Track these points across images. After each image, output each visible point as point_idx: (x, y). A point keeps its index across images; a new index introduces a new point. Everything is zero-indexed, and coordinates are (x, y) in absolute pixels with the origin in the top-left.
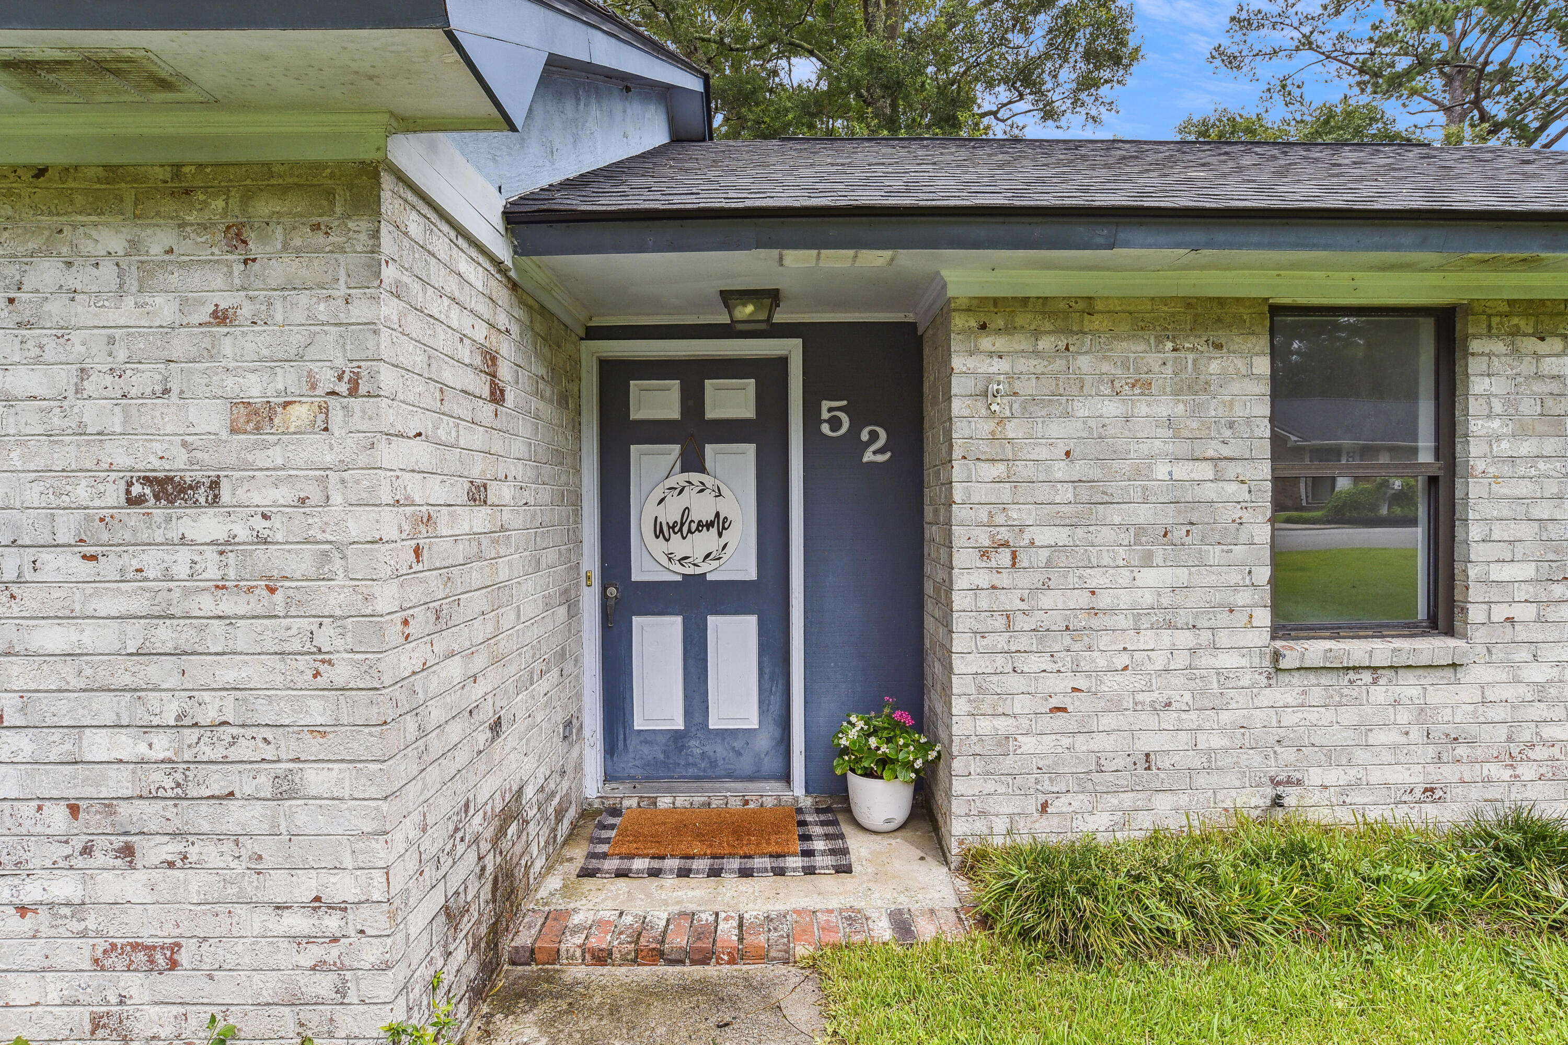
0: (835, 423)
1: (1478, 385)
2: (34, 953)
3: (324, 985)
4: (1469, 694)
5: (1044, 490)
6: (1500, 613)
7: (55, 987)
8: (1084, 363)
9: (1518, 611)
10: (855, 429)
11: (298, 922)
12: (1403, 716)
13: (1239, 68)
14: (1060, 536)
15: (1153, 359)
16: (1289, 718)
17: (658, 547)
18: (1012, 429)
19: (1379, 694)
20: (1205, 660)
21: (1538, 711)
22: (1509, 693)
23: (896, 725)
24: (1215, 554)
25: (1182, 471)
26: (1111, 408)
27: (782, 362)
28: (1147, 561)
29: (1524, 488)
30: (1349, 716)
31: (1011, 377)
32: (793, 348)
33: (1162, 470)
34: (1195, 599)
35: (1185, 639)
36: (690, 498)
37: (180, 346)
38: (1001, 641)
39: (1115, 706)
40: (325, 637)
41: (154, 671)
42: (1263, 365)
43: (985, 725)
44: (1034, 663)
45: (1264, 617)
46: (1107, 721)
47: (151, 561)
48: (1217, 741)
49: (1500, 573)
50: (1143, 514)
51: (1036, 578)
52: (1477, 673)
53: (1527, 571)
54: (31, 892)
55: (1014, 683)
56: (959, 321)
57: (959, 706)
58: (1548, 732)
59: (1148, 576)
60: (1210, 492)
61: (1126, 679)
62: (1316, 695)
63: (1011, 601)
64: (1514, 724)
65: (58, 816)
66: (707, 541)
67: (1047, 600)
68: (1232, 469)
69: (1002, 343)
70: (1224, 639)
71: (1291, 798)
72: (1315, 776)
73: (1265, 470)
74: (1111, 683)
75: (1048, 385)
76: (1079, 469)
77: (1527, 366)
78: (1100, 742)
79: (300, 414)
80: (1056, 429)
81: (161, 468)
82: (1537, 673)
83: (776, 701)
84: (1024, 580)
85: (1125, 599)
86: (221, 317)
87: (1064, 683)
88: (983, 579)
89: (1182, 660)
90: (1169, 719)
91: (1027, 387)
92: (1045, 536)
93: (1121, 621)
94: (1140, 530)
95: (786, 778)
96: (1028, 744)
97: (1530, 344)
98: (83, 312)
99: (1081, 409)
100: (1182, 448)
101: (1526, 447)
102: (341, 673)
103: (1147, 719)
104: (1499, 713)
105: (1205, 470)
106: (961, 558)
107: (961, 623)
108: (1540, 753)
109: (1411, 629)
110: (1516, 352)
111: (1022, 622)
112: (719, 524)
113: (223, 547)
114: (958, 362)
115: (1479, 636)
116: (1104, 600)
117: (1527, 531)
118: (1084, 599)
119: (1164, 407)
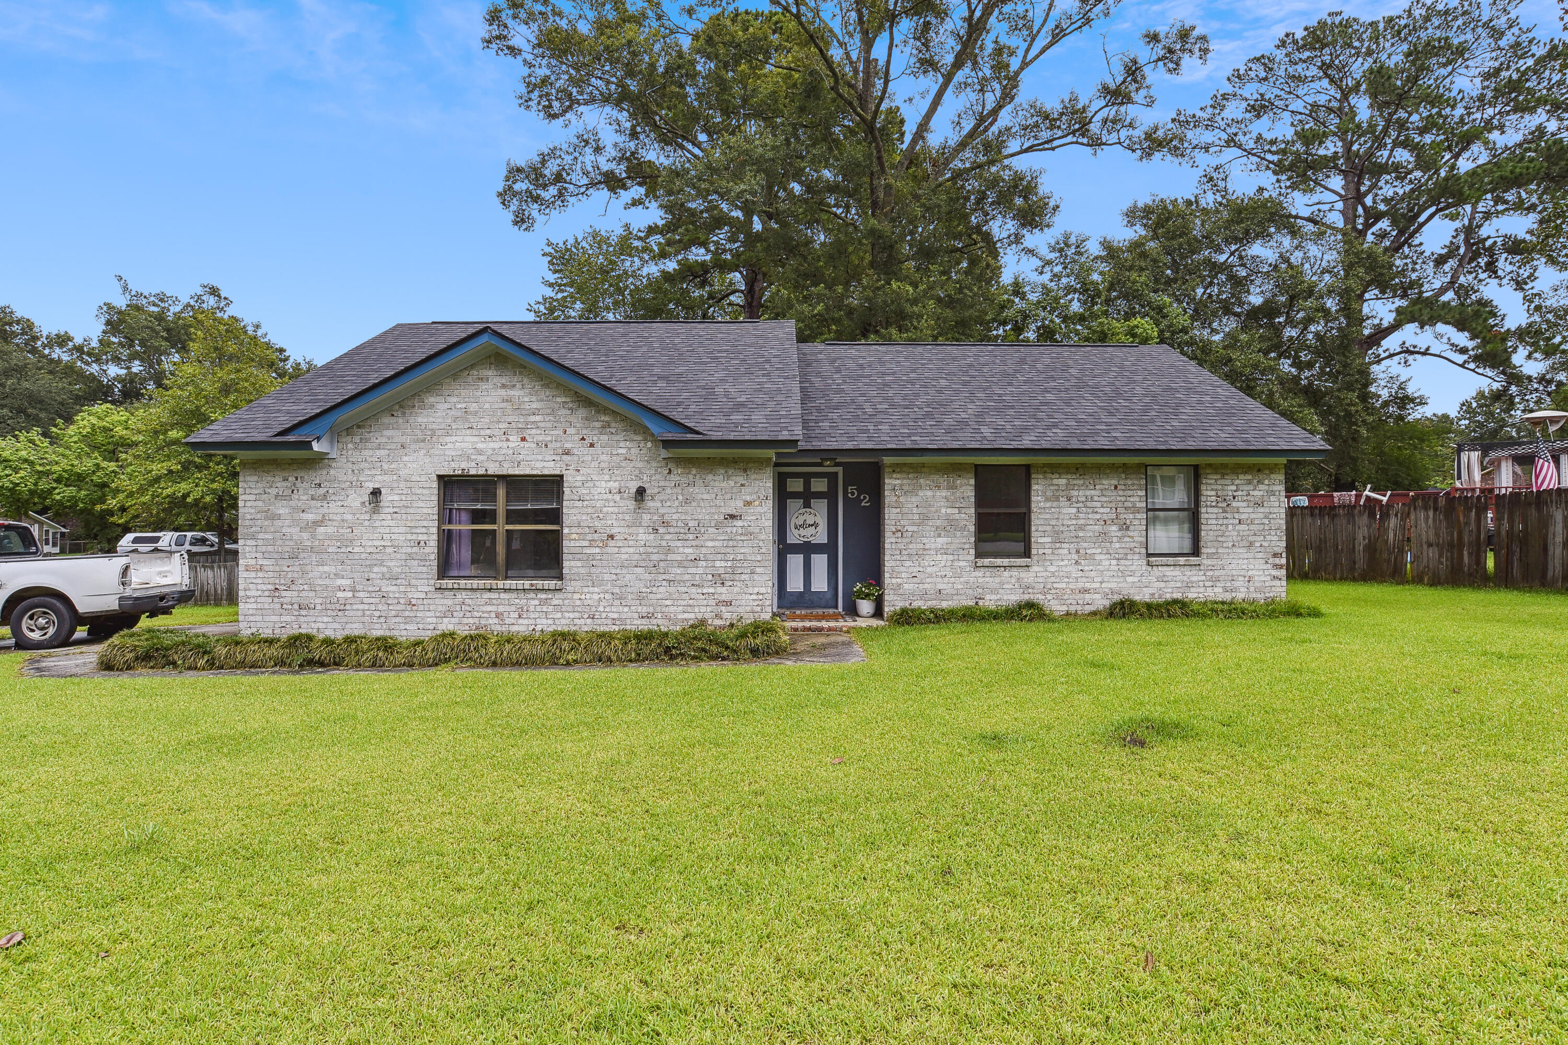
0: (853, 494)
1: (1034, 487)
2: (705, 602)
3: (759, 609)
4: (1032, 574)
5: (910, 517)
6: (1041, 552)
7: (709, 609)
8: (922, 481)
9: (1046, 551)
10: (859, 496)
11: (754, 597)
12: (1013, 580)
13: (1183, 155)
14: (915, 528)
15: (941, 480)
16: (980, 580)
17: (796, 532)
18: (901, 499)
19: (1006, 574)
20: (956, 564)
21: (1053, 579)
22: (1044, 574)
23: (871, 584)
24: (958, 534)
25: (949, 511)
26: (929, 493)
27: (836, 473)
28: (939, 536)
29: (1048, 516)
30: (997, 580)
31: (901, 485)
32: (840, 470)
33: (943, 511)
34: (953, 546)
35: (951, 557)
36: (806, 516)
37: (735, 490)
38: (898, 557)
39: (930, 576)
40: (761, 544)
41: (728, 550)
42: (972, 482)
43: (894, 581)
44: (908, 564)
45: (973, 552)
46: (928, 580)
47: (729, 530)
48: (960, 587)
49: (1041, 540)
50: (939, 523)
51: (908, 540)
52: (1035, 568)
53: (1049, 540)
54: (705, 591)
55: (902, 569)
56: (887, 470)
57: (887, 575)
58: (1055, 585)
59: (940, 540)
60: (957, 516)
61: (934, 569)
62: (988, 574)
63: (901, 546)
64: (1045, 583)
65: (710, 577)
66: (811, 530)
67: (911, 546)
68: (963, 510)
69: (899, 476)
70: (961, 557)
71: (981, 603)
72: (988, 597)
73: (973, 510)
74: (929, 570)
75: (911, 487)
76: (920, 510)
77: (1048, 482)
78: (926, 586)
79: (757, 503)
80: (913, 499)
81: (730, 512)
82: (1052, 569)
83: (833, 582)
84: (905, 540)
85: (933, 546)
86: (742, 485)
87: (916, 569)
88: (893, 540)
89: (949, 564)
90: (946, 580)
91: (906, 488)
92: (910, 528)
93: (932, 552)
94: (937, 527)
95: (836, 607)
96: (906, 586)
97: (1049, 475)
98: (717, 484)
99: (921, 493)
100: (950, 504)
101: (1048, 505)
102: (764, 550)
103: (939, 579)
104: (1041, 580)
105: (956, 511)
106: (888, 534)
107: (887, 552)
108: (1053, 591)
109: (1020, 556)
110: (1045, 478)
111: (904, 552)
112: (815, 525)
113: (742, 527)
114: (887, 481)
115: (1035, 558)
116: (927, 547)
117: (1049, 528)
118: (922, 546)
119: (944, 493)
